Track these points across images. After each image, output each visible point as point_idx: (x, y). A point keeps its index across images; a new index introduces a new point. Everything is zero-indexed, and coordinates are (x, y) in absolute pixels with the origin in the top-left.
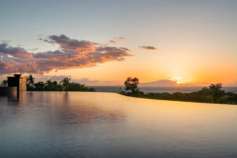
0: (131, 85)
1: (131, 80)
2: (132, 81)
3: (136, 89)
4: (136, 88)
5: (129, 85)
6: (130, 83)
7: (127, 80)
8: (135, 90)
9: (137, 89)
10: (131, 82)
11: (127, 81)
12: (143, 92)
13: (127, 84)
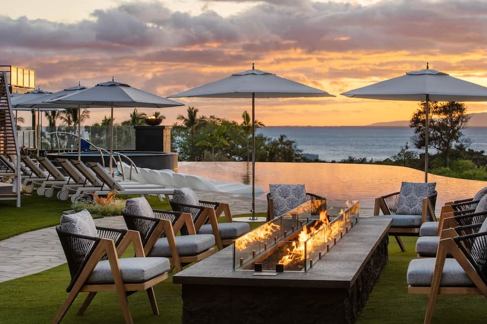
0: (435, 128)
1: (436, 107)
2: (439, 113)
3: (454, 144)
4: (457, 139)
5: (430, 126)
6: (432, 121)
7: (422, 110)
8: (453, 148)
9: (458, 144)
10: (435, 117)
11: (420, 113)
12: (483, 152)
13: (420, 125)
